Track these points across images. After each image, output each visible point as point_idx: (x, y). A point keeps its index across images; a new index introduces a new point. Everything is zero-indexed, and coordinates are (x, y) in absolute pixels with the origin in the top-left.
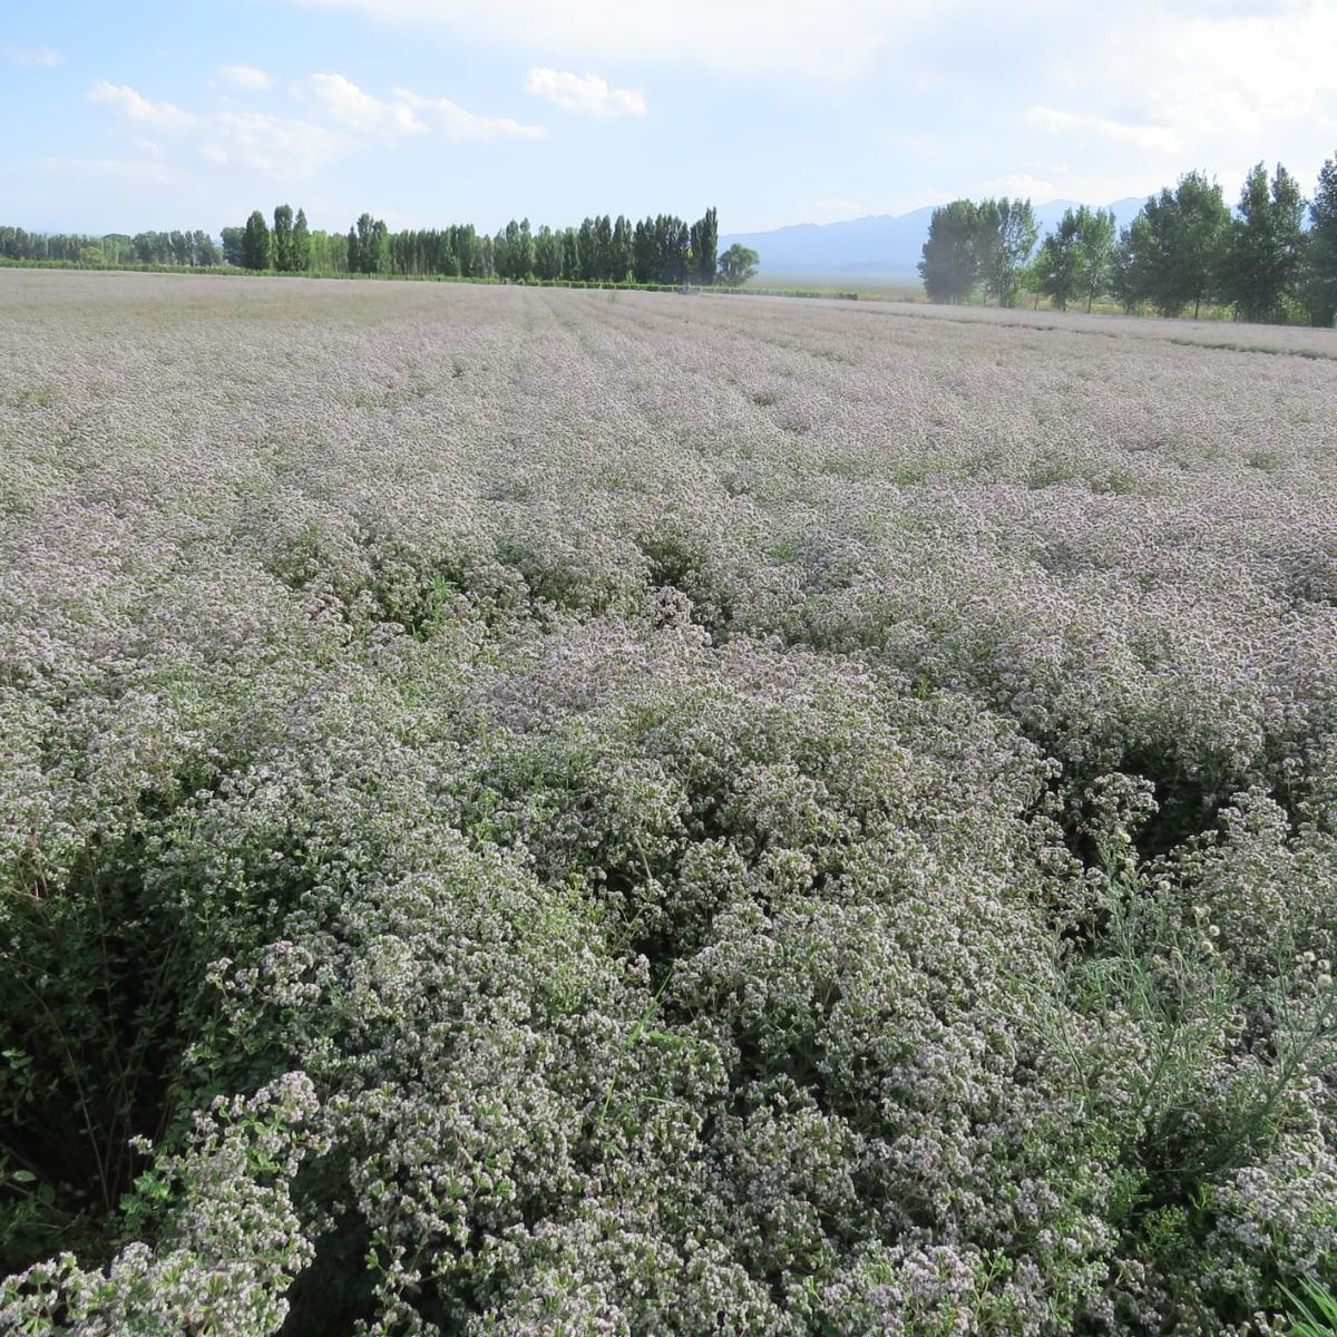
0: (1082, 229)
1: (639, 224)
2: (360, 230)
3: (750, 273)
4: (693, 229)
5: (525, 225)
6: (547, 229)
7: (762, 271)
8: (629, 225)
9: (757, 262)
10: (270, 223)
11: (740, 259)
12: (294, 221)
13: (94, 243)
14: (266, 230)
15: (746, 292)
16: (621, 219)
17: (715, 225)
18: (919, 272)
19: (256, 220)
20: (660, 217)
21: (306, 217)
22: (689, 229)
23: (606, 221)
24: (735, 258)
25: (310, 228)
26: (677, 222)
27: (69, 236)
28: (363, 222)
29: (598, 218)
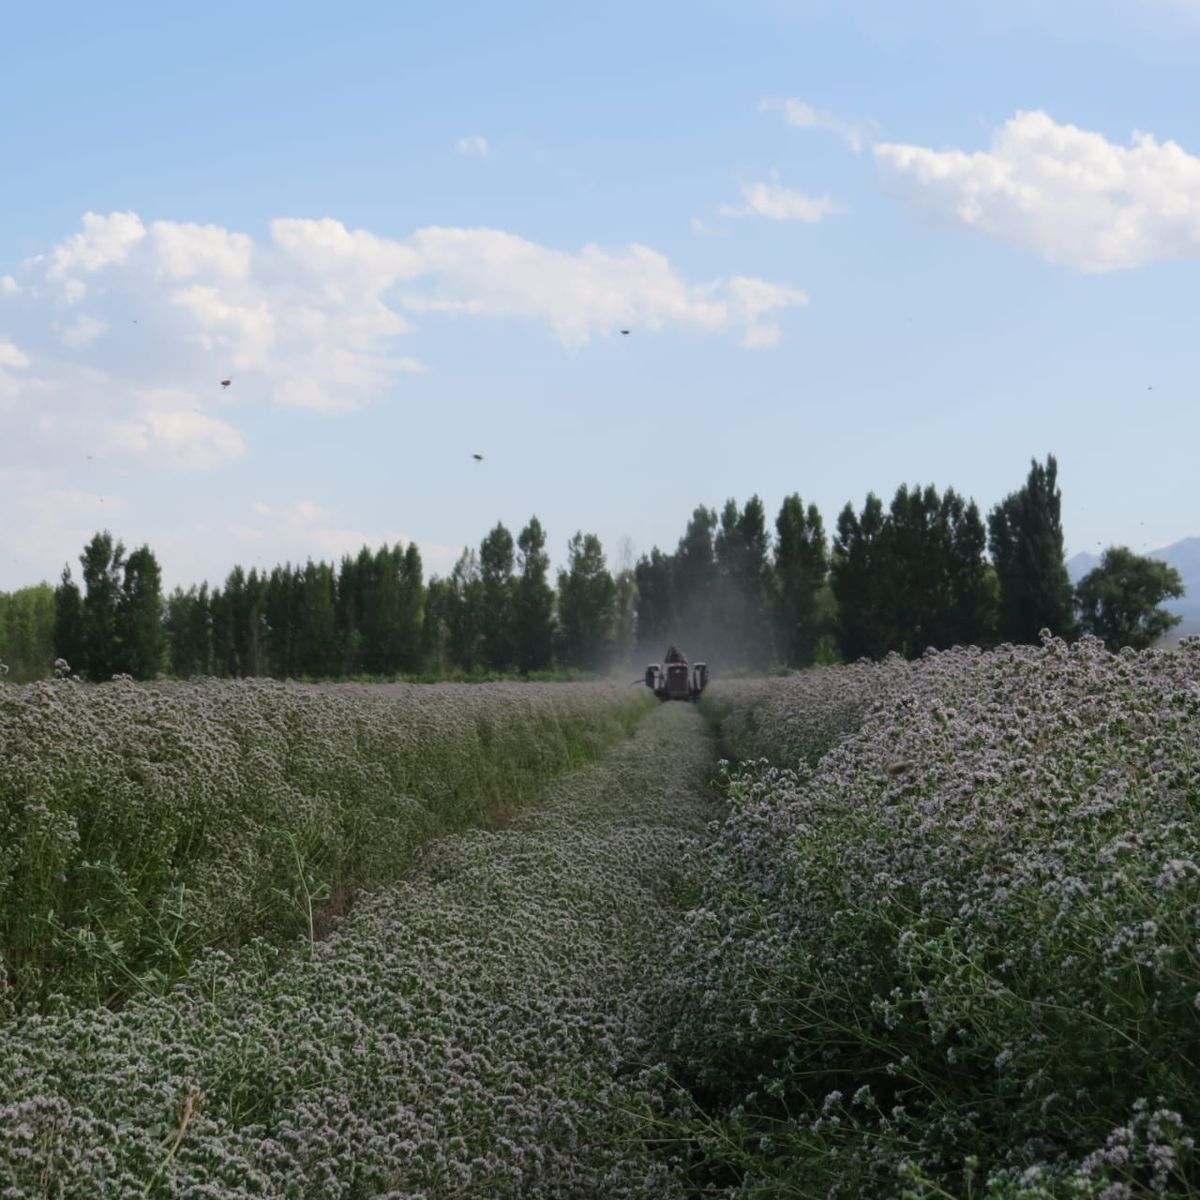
1: (846, 517)
2: (89, 575)
4: (997, 520)
5: (533, 537)
8: (815, 519)
9: (1177, 592)
11: (1133, 585)
16: (792, 507)
17: (1054, 504)
20: (901, 493)
22: (984, 520)
23: (754, 510)
26: (952, 503)
28: (98, 554)
29: (730, 508)
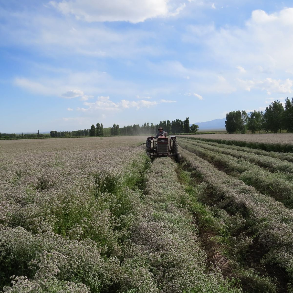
0: (255, 115)
1: (172, 122)
2: (114, 127)
3: (197, 130)
4: (184, 122)
5: (148, 123)
6: (153, 124)
7: (200, 129)
8: (170, 122)
9: (198, 128)
10: (96, 127)
11: (195, 127)
12: (100, 126)
13: (68, 133)
14: (95, 128)
15: (196, 134)
16: (168, 121)
17: (188, 121)
18: (225, 127)
19: (93, 126)
20: (176, 120)
21: (103, 125)
22: (183, 122)
23: (165, 121)
24: (193, 127)
25: (104, 127)
26: (180, 121)
27: (65, 132)
28: (114, 125)
29: (163, 121)
